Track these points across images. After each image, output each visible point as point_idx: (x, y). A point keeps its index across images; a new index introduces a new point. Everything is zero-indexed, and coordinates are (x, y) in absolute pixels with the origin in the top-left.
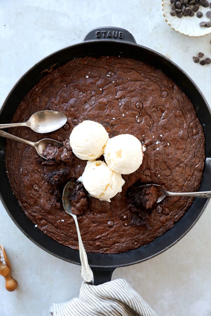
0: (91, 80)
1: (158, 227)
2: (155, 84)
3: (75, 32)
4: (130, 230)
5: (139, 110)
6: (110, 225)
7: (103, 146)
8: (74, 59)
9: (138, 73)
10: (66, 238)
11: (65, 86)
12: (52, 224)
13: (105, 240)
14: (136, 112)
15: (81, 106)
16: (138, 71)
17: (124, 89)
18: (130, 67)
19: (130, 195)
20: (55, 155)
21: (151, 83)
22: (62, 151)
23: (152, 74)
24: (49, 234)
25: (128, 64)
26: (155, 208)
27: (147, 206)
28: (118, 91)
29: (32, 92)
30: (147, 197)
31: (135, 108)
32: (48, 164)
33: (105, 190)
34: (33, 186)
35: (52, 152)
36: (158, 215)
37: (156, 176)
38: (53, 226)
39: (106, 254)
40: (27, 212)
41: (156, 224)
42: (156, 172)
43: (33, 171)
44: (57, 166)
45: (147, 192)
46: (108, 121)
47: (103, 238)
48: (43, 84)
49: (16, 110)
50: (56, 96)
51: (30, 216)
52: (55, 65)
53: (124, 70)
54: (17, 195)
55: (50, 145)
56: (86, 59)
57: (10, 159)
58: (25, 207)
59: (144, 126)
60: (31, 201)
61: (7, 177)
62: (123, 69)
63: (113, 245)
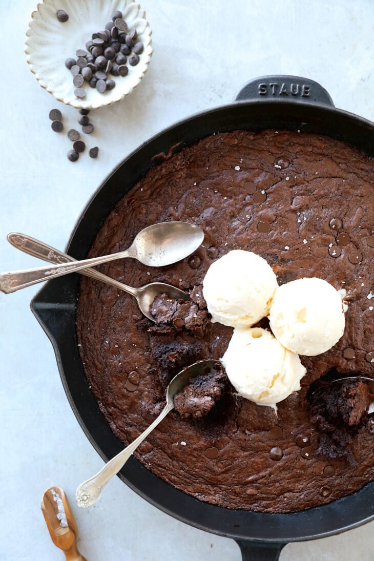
0: (245, 175)
1: (370, 462)
2: (367, 185)
3: (211, 87)
4: (315, 467)
5: (336, 233)
6: (277, 456)
7: (268, 299)
8: (214, 134)
9: (334, 163)
10: (189, 478)
11: (195, 184)
12: (161, 449)
13: (265, 484)
14: (329, 236)
15: (225, 222)
16: (333, 158)
17: (307, 192)
18: (320, 151)
19: (316, 397)
20: (174, 316)
21: (360, 182)
22: (187, 310)
23: (362, 166)
24: (155, 470)
25: (315, 145)
26: (363, 425)
27: (352, 420)
28: (295, 196)
29: (133, 195)
30: (351, 402)
31: (327, 228)
32: (158, 331)
33: (271, 385)
34: (128, 374)
35: (168, 310)
36: (370, 438)
37: (367, 361)
38: (163, 454)
39: (266, 513)
40: (115, 424)
41: (365, 457)
42: (368, 353)
43: (130, 344)
44: (175, 337)
45: (352, 392)
46: (276, 252)
47: (260, 481)
48: (154, 180)
49: (101, 228)
50: (177, 202)
51: (120, 431)
52: (178, 145)
53: (307, 157)
54: (96, 390)
55: (164, 295)
56: (235, 135)
57: (86, 321)
58: (111, 415)
59: (345, 264)
60: (124, 404)
61: (80, 355)
62: (306, 154)
63: (281, 496)
